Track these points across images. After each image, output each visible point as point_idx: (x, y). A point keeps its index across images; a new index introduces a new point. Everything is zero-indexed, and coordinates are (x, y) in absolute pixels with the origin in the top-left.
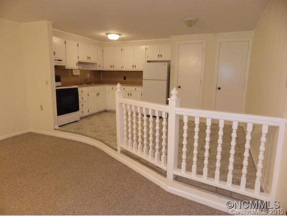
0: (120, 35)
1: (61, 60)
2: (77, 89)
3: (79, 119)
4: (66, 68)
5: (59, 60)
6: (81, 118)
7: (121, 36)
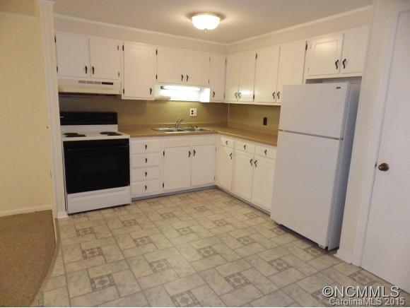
0: (222, 16)
1: (112, 84)
2: (127, 141)
3: (129, 201)
4: (123, 98)
5: (103, 83)
6: (135, 201)
7: (225, 21)
